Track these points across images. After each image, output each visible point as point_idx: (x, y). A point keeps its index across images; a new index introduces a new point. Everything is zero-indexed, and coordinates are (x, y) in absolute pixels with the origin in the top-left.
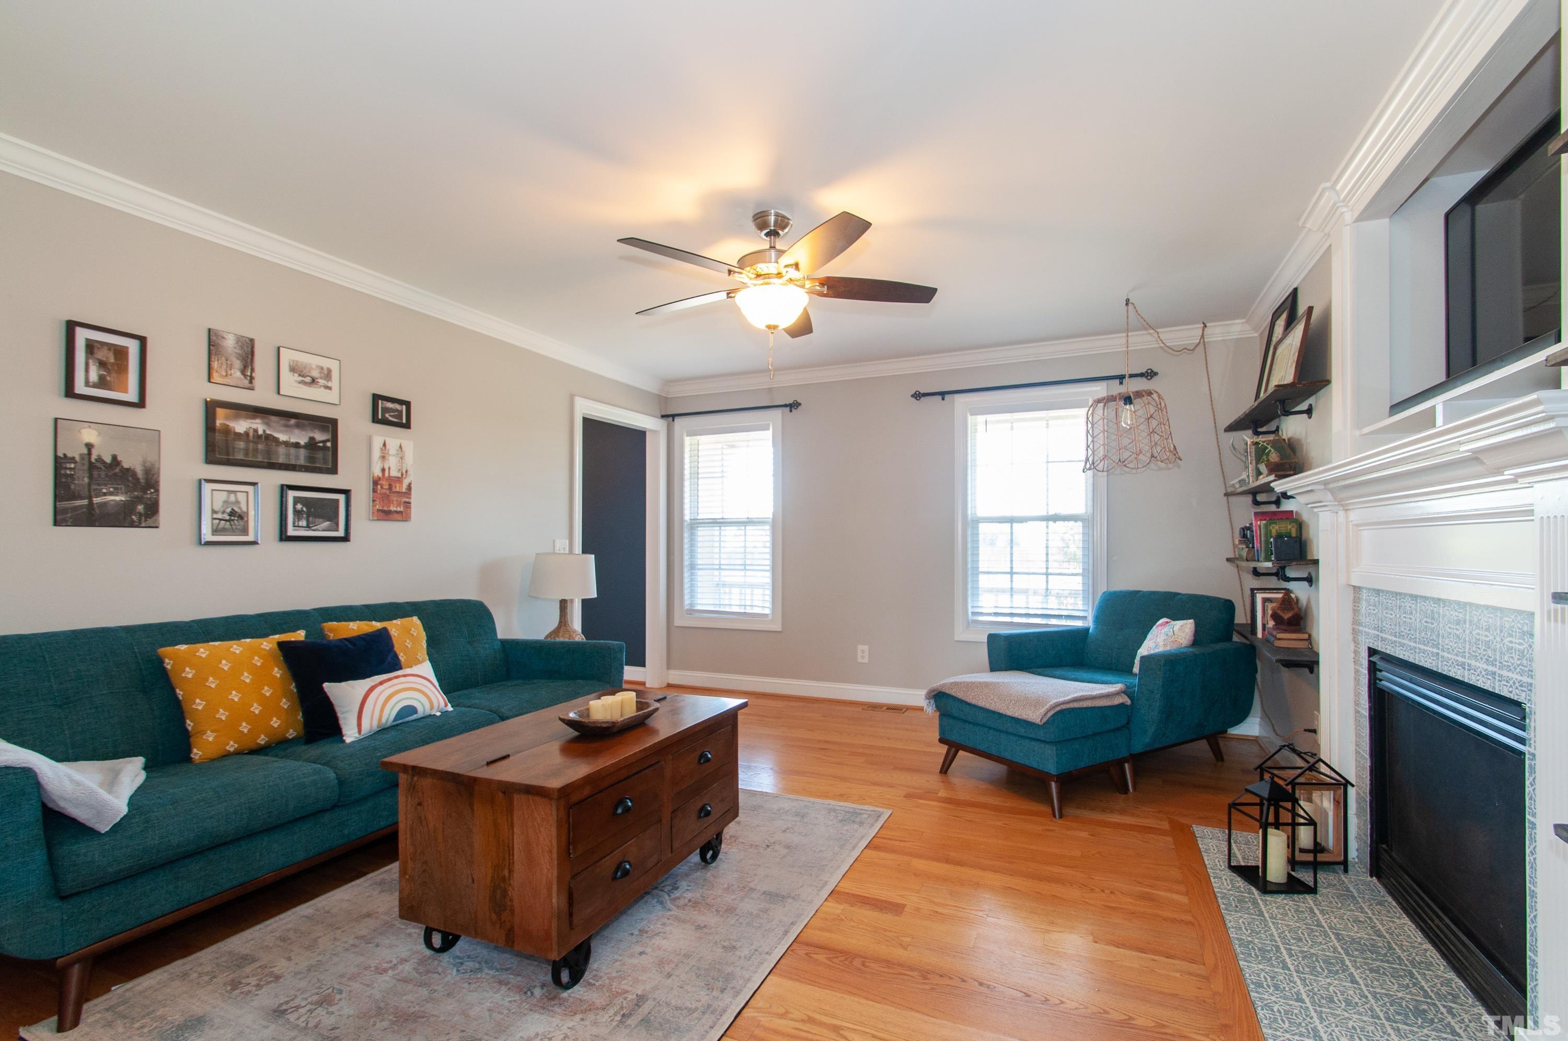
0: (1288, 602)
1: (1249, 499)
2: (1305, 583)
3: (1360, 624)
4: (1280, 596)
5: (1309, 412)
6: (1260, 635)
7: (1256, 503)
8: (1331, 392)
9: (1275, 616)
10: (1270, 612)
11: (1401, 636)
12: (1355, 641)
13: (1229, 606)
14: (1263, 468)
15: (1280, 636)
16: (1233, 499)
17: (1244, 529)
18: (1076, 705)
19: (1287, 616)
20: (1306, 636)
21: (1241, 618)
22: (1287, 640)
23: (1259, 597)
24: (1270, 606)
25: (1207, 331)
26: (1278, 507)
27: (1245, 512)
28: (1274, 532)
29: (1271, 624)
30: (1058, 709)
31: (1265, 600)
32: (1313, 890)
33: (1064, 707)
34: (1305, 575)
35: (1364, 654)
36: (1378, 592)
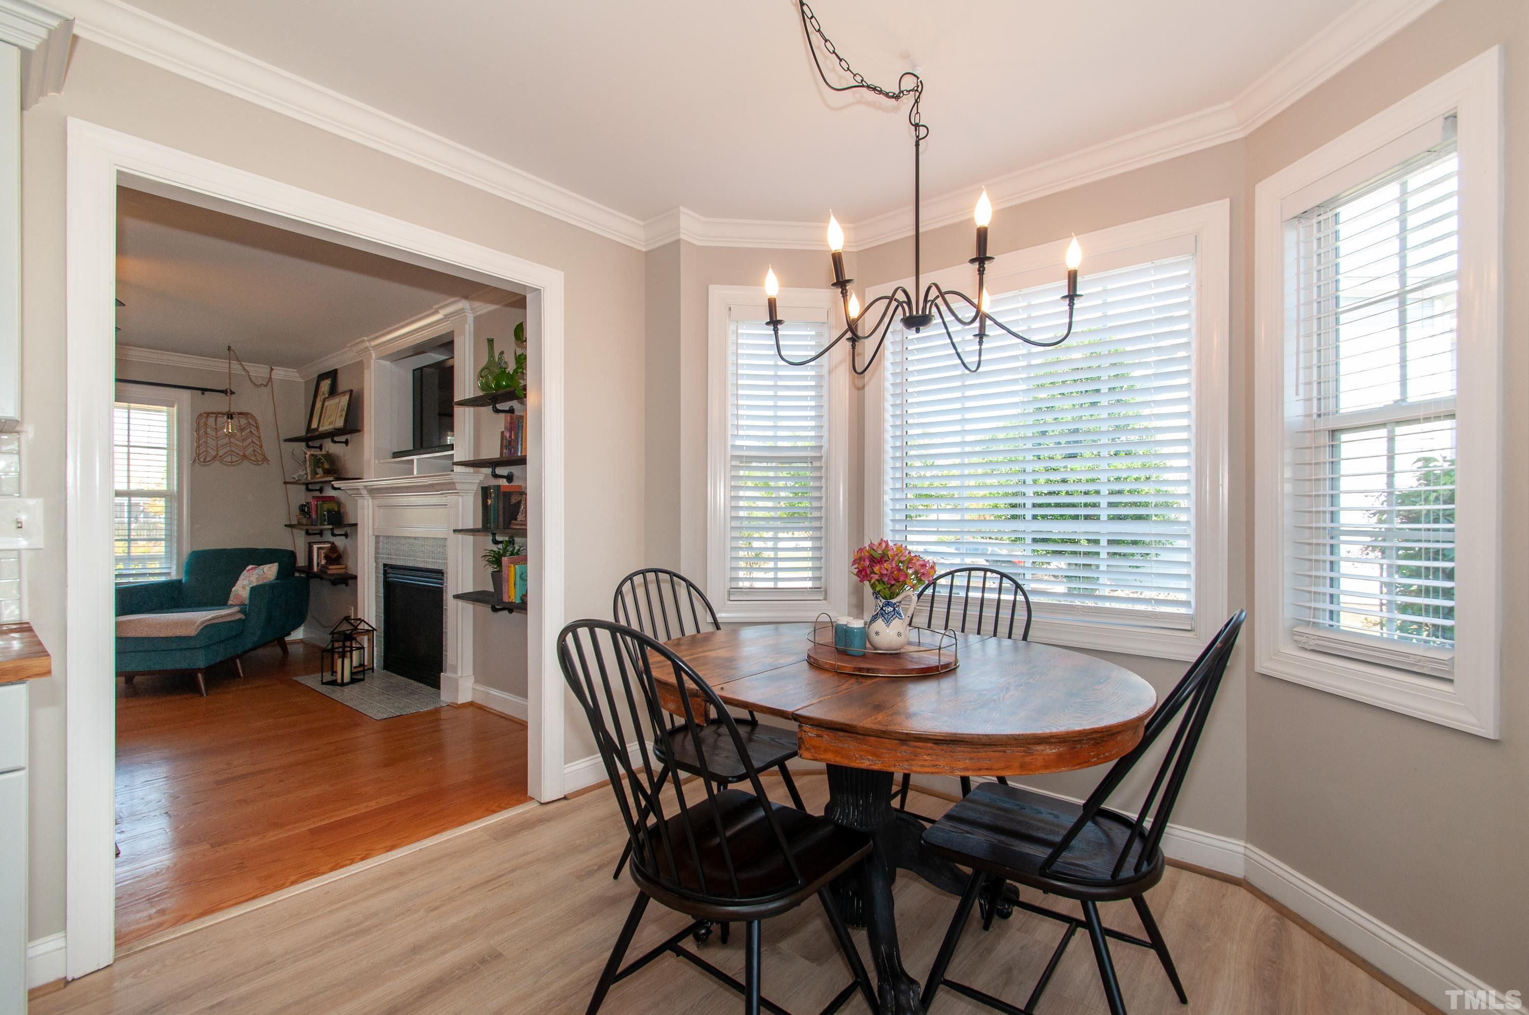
0: (334, 548)
1: (304, 487)
2: (344, 537)
3: (379, 554)
4: (329, 545)
5: (346, 443)
6: (315, 569)
7: (308, 490)
8: (363, 436)
9: (326, 557)
10: (323, 555)
11: (399, 555)
12: (376, 562)
13: (292, 555)
14: (320, 471)
15: (331, 567)
16: (288, 486)
17: (302, 506)
18: (216, 621)
19: (334, 556)
20: (344, 566)
21: (301, 562)
22: (334, 569)
23: (315, 547)
24: (323, 552)
25: (273, 372)
26: (321, 493)
27: (299, 496)
28: (325, 509)
29: (323, 562)
30: (205, 624)
31: (319, 549)
32: (363, 680)
33: (208, 623)
34: (343, 533)
35: (381, 567)
36: (388, 537)
